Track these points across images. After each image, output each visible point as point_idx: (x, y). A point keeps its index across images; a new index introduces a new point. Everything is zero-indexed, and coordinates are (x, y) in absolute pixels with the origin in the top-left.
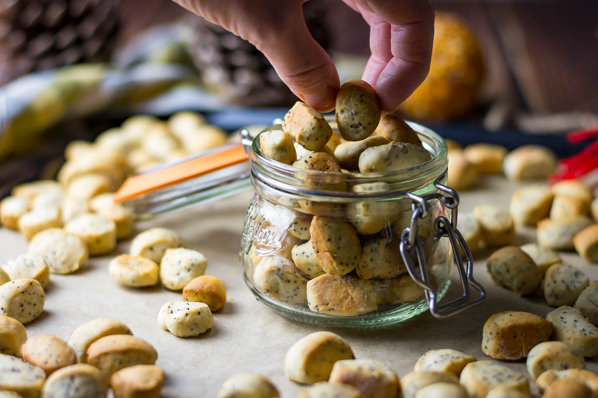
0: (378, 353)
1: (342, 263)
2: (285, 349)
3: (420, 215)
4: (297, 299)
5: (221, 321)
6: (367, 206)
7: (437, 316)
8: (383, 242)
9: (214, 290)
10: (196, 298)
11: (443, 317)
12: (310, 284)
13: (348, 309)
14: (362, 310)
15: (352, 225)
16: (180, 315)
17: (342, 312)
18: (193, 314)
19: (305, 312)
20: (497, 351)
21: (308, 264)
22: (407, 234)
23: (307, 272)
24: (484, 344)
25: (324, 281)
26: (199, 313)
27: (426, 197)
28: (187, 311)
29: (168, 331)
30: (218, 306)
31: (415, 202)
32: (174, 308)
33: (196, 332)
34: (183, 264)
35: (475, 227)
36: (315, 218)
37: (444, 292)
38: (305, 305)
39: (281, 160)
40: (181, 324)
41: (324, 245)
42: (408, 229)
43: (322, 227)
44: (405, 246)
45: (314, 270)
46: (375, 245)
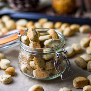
0: (50, 87)
1: (41, 68)
3: (58, 57)
4: (31, 74)
6: (46, 56)
7: (62, 80)
8: (50, 62)
9: (12, 71)
10: (8, 73)
11: (64, 80)
12: (34, 71)
13: (43, 77)
14: (46, 77)
15: (43, 59)
16: (4, 79)
17: (41, 78)
18: (7, 79)
19: (33, 77)
20: (76, 87)
21: (33, 66)
22: (56, 61)
23: (33, 68)
24: (73, 85)
25: (37, 71)
26: (9, 78)
27: (59, 53)
28: (6, 78)
29: (2, 82)
30: (13, 75)
31: (57, 54)
32: (3, 77)
33: (8, 83)
34: (5, 64)
36: (34, 58)
37: (65, 70)
38: (33, 75)
40: (5, 81)
41: (37, 63)
42: (56, 60)
43: (36, 60)
44: (55, 64)
45: (35, 68)
46: (48, 62)
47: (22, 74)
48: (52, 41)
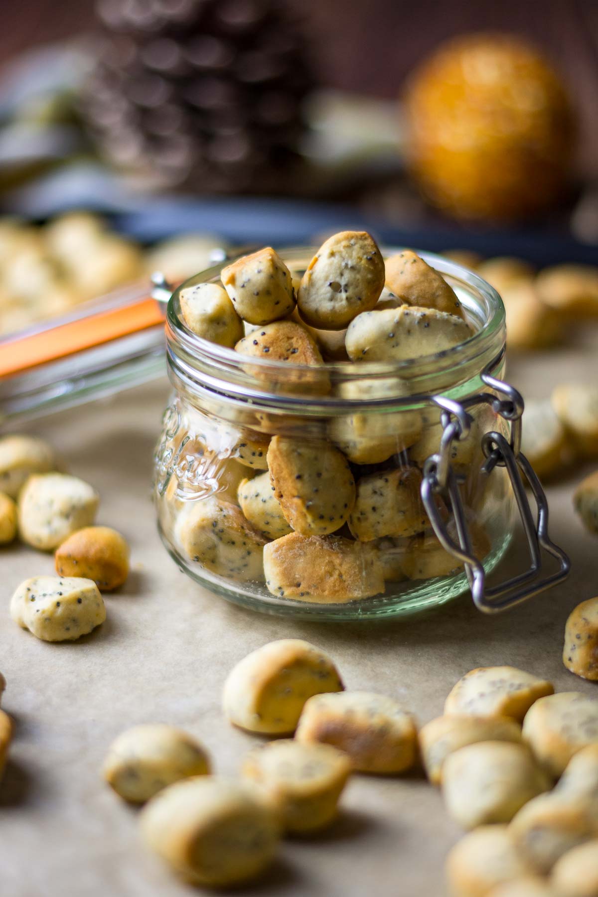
0: (386, 670)
1: (322, 517)
2: (226, 664)
3: (455, 435)
4: (248, 573)
5: (119, 607)
6: (364, 421)
7: (485, 609)
8: (393, 478)
9: (107, 555)
10: (77, 570)
11: (496, 610)
12: (269, 549)
13: (334, 593)
14: (357, 594)
15: (340, 450)
16: (45, 604)
17: (324, 598)
18: (69, 602)
19: (259, 597)
20: (589, 667)
21: (265, 514)
22: (434, 468)
23: (262, 526)
24: (567, 652)
25: (294, 541)
26: (79, 601)
27: (464, 402)
28: (57, 598)
29: (26, 629)
30: (115, 582)
31: (448, 413)
32: (38, 591)
33: (75, 633)
34: (58, 506)
35: (554, 428)
36: (274, 439)
37: (500, 554)
38: (261, 583)
39: (217, 340)
40: (48, 621)
41: (290, 486)
42: (436, 458)
43: (288, 455)
44: (430, 488)
45: (276, 524)
46: (379, 483)
47: (185, 577)
48: (399, 324)
